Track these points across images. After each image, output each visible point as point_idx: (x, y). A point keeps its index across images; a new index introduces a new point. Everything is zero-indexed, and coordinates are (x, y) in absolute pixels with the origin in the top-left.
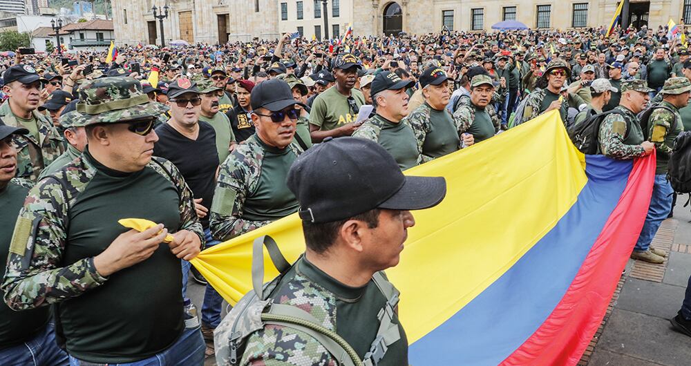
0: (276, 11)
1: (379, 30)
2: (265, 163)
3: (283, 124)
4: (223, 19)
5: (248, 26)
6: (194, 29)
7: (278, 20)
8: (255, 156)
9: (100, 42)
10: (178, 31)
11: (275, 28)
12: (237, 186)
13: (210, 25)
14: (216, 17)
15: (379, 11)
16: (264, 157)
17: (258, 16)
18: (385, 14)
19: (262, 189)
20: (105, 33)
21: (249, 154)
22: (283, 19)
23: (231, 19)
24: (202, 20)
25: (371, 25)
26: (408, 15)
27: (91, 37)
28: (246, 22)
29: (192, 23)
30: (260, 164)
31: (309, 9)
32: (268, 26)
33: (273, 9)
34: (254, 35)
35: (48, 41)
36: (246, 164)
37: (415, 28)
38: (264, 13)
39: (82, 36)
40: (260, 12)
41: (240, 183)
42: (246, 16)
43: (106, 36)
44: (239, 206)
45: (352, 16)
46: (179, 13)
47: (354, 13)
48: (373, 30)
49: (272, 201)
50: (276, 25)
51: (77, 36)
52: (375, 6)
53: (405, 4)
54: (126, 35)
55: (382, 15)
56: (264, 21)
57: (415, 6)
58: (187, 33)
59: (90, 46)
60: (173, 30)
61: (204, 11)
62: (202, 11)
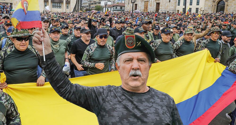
0: (176, 2)
1: (215, 11)
2: (96, 49)
3: (102, 39)
4: (158, 4)
5: (166, 7)
6: (148, 7)
7: (176, 5)
8: (94, 47)
9: (121, 10)
10: (144, 7)
11: (175, 8)
12: (87, 53)
13: (153, 6)
14: (156, 4)
15: (215, 3)
16: (96, 48)
17: (170, 4)
18: (218, 4)
19: (93, 56)
20: (123, 7)
21: (93, 46)
22: (178, 5)
23: (161, 5)
24: (151, 4)
25: (211, 9)
26: (227, 5)
27: (119, 8)
28: (165, 6)
29: (148, 5)
30: (95, 49)
31: (188, 2)
32: (173, 7)
33: (175, 2)
34: (167, 10)
35: (108, 8)
36: (90, 48)
37: (230, 11)
38: (172, 3)
39: (116, 7)
40: (171, 3)
41: (88, 53)
42: (165, 4)
43: (123, 8)
44: (87, 58)
45: (204, 5)
46: (145, 2)
47: (205, 4)
48: (212, 11)
49: (95, 59)
50: (175, 7)
51: (115, 8)
52: (214, 2)
53: (227, 1)
54: (128, 8)
55: (216, 5)
56: (171, 6)
57: (231, 2)
58: (146, 8)
59: (118, 11)
60: (142, 7)
61: (152, 2)
62: (151, 1)
